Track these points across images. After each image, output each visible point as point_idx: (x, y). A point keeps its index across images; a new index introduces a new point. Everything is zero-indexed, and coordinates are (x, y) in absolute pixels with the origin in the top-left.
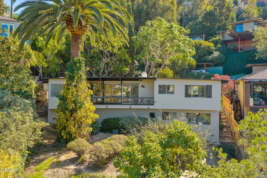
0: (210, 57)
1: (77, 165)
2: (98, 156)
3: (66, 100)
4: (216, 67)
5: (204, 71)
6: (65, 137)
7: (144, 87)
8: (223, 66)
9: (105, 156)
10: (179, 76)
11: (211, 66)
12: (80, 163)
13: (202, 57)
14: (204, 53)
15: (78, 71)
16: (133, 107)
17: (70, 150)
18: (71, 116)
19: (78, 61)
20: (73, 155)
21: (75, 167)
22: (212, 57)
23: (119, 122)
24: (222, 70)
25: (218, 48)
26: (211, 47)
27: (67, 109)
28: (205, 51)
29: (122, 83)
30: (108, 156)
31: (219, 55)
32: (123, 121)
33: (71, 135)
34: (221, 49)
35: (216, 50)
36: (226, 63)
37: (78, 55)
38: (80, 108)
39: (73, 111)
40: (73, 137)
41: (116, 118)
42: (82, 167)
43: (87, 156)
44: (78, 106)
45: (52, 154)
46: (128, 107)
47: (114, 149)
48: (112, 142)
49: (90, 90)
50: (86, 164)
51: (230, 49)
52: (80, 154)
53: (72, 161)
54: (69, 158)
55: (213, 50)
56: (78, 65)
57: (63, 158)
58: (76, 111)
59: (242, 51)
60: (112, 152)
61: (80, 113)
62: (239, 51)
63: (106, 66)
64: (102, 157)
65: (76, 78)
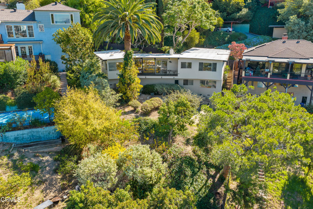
0: (238, 14)
1: (135, 114)
2: (146, 109)
3: (124, 77)
4: (244, 24)
5: (230, 29)
6: (125, 99)
7: (171, 62)
8: (250, 24)
9: (150, 109)
10: (205, 36)
11: (238, 23)
12: (136, 112)
13: (231, 14)
14: (232, 10)
15: (130, 60)
17: (129, 106)
18: (128, 87)
19: (130, 53)
20: (131, 108)
21: (135, 115)
22: (240, 15)
23: (155, 88)
24: (249, 28)
25: (247, 3)
26: (240, 4)
27: (125, 83)
28: (234, 8)
29: (155, 59)
30: (151, 109)
31: (248, 12)
32: (157, 87)
33: (128, 98)
34: (250, 6)
35: (245, 7)
36: (253, 20)
37: (129, 49)
38: (133, 82)
39: (129, 85)
40: (129, 99)
41: (152, 85)
42: (138, 115)
43: (139, 109)
44: (131, 80)
45: (120, 108)
48: (152, 102)
50: (140, 113)
51: (261, 4)
52: (135, 108)
53: (132, 112)
54: (130, 110)
55: (242, 6)
56: (130, 56)
57: (127, 110)
58: (131, 84)
59: (271, 7)
60: (153, 107)
61: (133, 85)
62: (269, 7)
63: (140, 35)
64: (148, 110)
65: (129, 64)
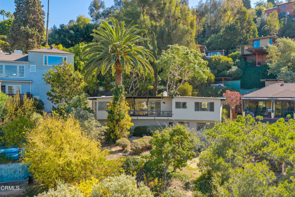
0: (228, 71)
1: (123, 153)
2: (136, 148)
3: (113, 113)
4: (235, 81)
5: (222, 85)
6: (113, 138)
7: (165, 103)
8: (241, 80)
9: (141, 148)
10: (198, 90)
11: (229, 80)
12: (125, 152)
13: (221, 72)
14: (222, 68)
15: (120, 94)
16: (157, 118)
17: (118, 145)
18: (117, 123)
19: (120, 88)
20: (119, 148)
21: (122, 154)
22: (230, 72)
23: (147, 129)
24: (240, 84)
25: (236, 62)
26: (230, 62)
27: (114, 119)
28: (224, 66)
29: (148, 100)
30: (142, 147)
31: (237, 70)
32: (150, 128)
33: (116, 136)
34: (239, 64)
35: (234, 65)
36: (243, 77)
37: (120, 84)
38: (122, 118)
39: (118, 121)
40: (118, 137)
41: (144, 126)
42: (127, 154)
43: (129, 149)
44: (121, 117)
45: (106, 148)
46: (153, 118)
47: (145, 144)
48: (144, 140)
49: (127, 107)
50: (129, 153)
51: (249, 63)
52: (124, 146)
53: (120, 151)
54: (118, 150)
55: (231, 65)
56: (121, 90)
57: (114, 149)
58: (120, 121)
59: (259, 66)
60: (144, 145)
61: (123, 122)
62: (257, 66)
64: (139, 148)
65: (119, 99)
